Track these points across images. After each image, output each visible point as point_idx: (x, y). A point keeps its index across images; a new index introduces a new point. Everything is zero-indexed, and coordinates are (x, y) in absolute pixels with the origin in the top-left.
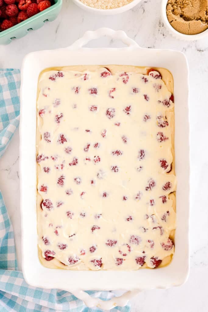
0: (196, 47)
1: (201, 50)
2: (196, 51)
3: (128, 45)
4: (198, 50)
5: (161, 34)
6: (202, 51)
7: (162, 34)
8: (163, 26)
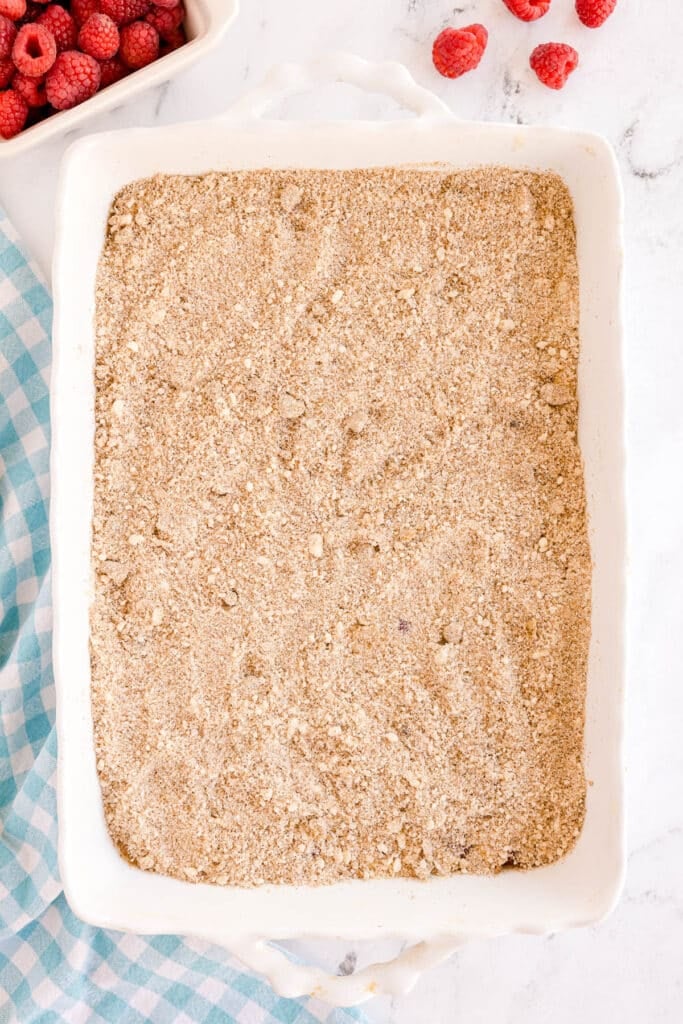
0: (630, 161)
1: (648, 171)
2: (631, 175)
3: (418, 111)
4: (637, 174)
5: (512, 117)
6: (651, 176)
7: (516, 118)
8: (517, 92)
